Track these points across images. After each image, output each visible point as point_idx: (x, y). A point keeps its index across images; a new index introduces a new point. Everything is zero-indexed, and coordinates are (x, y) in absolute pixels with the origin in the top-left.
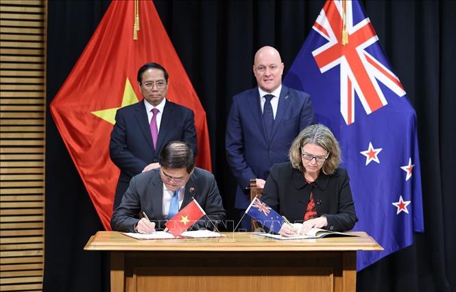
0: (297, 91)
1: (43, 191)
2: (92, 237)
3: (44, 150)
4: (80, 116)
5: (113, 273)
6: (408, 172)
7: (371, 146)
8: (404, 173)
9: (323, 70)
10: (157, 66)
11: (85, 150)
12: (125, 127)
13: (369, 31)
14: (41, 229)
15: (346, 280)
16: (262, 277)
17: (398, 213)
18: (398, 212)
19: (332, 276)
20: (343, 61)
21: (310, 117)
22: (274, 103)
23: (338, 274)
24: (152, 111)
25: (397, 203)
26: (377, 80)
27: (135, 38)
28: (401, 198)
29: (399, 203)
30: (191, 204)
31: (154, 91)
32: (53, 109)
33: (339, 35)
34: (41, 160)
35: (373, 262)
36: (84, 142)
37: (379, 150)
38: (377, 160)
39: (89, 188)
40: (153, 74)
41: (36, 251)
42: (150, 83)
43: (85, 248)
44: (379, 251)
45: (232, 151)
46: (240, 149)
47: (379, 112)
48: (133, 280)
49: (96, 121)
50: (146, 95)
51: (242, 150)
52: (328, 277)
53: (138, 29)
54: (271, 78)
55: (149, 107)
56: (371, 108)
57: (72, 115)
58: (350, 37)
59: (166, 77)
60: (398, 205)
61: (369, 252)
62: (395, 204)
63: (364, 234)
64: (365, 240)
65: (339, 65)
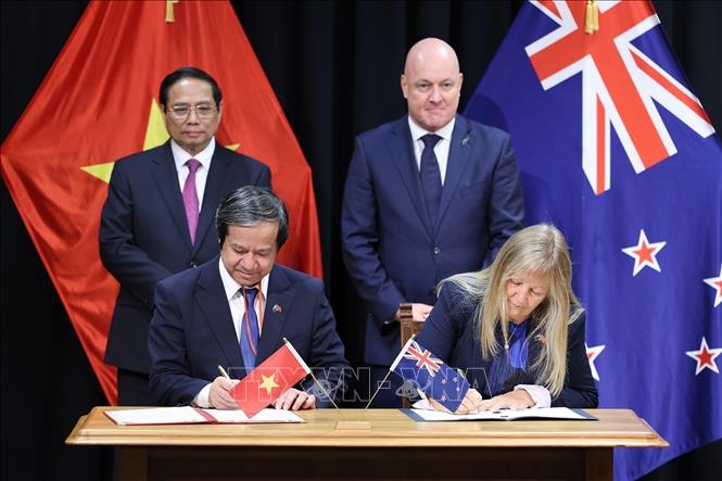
0: (486, 128)
2: (82, 419)
4: (60, 176)
6: (718, 288)
7: (643, 237)
8: (710, 292)
9: (548, 83)
10: (198, 74)
11: (70, 244)
12: (130, 197)
13: (640, 4)
17: (697, 373)
18: (699, 370)
20: (587, 66)
21: (513, 179)
24: (186, 164)
25: (696, 353)
26: (654, 101)
27: (170, 18)
28: (704, 343)
29: (701, 352)
30: (281, 352)
31: (189, 124)
32: (4, 161)
33: (580, 15)
35: (646, 471)
36: (66, 227)
37: (659, 246)
38: (655, 266)
39: (77, 320)
40: (190, 90)
42: (184, 108)
43: (69, 441)
44: (659, 449)
45: (356, 247)
46: (370, 244)
47: (661, 170)
49: (91, 187)
51: (376, 247)
55: (181, 156)
56: (644, 161)
57: (43, 174)
58: (602, 17)
59: (217, 96)
60: (699, 356)
61: (640, 451)
62: (692, 354)
63: (629, 413)
64: (629, 425)
65: (581, 73)
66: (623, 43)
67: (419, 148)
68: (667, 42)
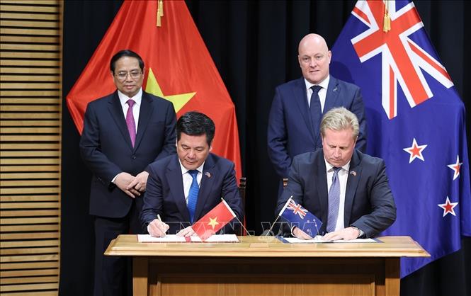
0: (346, 83)
1: (58, 190)
2: (113, 241)
3: (60, 146)
5: (135, 280)
6: (456, 170)
7: (415, 142)
8: (451, 172)
9: (363, 59)
10: (133, 54)
13: (413, 16)
14: (57, 231)
15: (389, 289)
16: (297, 285)
17: (444, 216)
18: (445, 214)
19: (373, 284)
20: (384, 50)
22: (322, 95)
23: (381, 282)
24: (127, 102)
25: (444, 205)
26: (422, 69)
27: (159, 24)
28: (448, 200)
29: (446, 205)
31: (128, 82)
32: (69, 101)
33: (380, 22)
34: (57, 157)
35: (416, 269)
37: (424, 147)
38: (421, 158)
40: (128, 63)
41: (51, 256)
43: (106, 254)
44: (423, 258)
46: (284, 145)
47: (424, 105)
48: (157, 287)
50: (119, 86)
51: (286, 147)
52: (369, 285)
53: (162, 15)
54: (317, 68)
55: (123, 99)
56: (415, 101)
58: (392, 23)
59: (142, 66)
60: (445, 207)
61: (413, 258)
62: (441, 206)
63: (408, 238)
64: (409, 245)
65: (381, 53)
66: (404, 37)
67: (310, 93)
68: (427, 37)
